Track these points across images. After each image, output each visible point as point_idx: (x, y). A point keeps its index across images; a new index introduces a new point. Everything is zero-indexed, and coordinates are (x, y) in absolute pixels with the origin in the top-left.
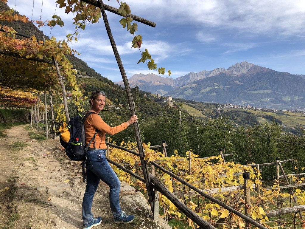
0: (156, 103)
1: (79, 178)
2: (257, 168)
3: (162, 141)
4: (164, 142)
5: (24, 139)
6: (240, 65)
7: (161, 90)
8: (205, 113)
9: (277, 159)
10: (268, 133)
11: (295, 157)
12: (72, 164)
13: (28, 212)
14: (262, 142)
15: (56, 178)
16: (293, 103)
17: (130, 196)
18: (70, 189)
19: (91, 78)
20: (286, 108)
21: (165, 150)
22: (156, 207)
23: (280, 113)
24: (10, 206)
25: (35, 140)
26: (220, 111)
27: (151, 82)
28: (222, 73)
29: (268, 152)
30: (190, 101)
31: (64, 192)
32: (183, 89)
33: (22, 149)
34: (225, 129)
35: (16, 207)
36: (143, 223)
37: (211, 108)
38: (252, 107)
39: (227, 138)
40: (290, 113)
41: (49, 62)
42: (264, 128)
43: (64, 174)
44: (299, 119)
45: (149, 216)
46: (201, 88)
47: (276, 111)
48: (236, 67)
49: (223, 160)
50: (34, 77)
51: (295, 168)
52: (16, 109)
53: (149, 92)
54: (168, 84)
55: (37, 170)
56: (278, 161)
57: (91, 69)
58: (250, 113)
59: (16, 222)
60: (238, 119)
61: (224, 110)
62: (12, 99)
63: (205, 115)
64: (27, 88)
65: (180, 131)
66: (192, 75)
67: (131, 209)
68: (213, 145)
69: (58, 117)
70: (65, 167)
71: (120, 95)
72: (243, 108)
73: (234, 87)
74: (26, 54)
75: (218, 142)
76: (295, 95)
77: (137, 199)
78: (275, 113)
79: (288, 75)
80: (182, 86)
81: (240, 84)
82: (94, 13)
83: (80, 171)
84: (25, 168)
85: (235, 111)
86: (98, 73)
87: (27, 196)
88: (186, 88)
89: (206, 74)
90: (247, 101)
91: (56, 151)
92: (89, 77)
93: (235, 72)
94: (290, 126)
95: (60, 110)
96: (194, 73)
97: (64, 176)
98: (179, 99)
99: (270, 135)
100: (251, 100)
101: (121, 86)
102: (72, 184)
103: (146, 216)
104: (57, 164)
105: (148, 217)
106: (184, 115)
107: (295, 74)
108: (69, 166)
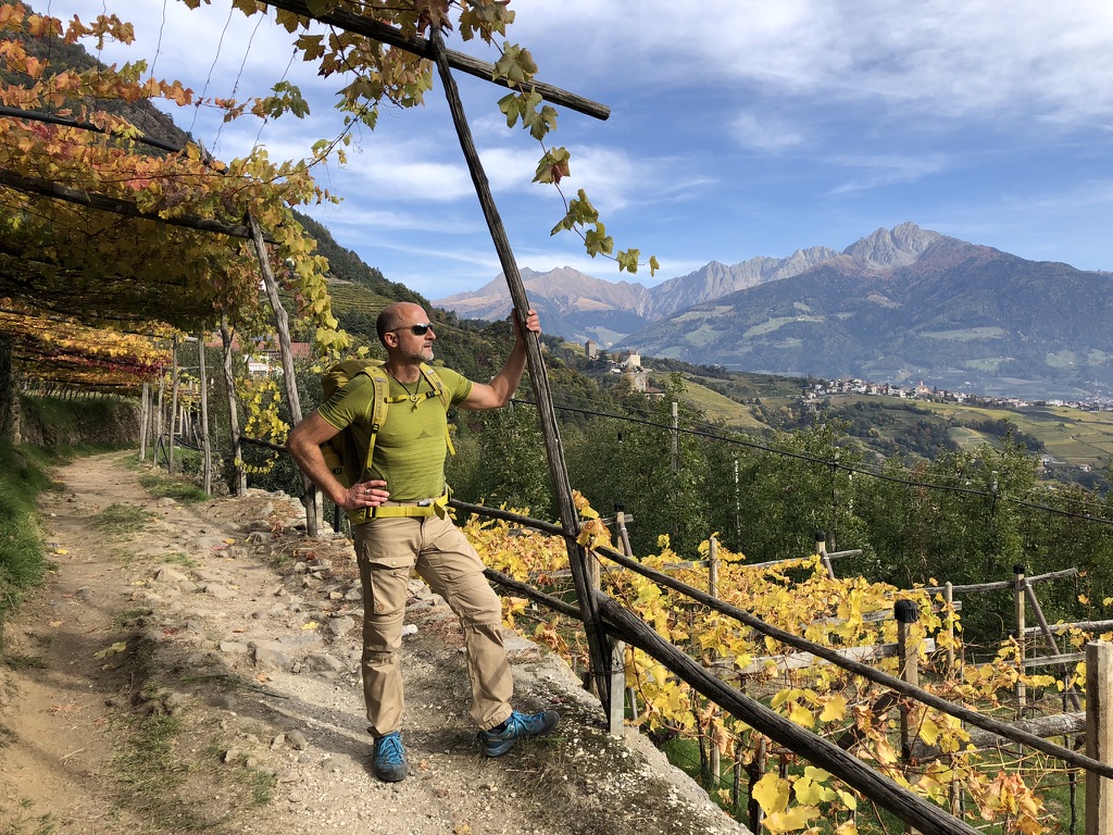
0: (580, 375)
1: (350, 615)
2: (944, 596)
3: (615, 506)
4: (621, 508)
5: (131, 497)
6: (888, 237)
7: (599, 330)
8: (760, 413)
9: (1019, 569)
10: (986, 479)
11: (1085, 564)
12: (318, 574)
13: (206, 713)
14: (967, 512)
15: (272, 617)
16: (1084, 374)
17: (524, 666)
18: (326, 650)
19: (345, 286)
20: (1056, 393)
21: (626, 534)
22: (616, 692)
23: (1038, 411)
24: (143, 694)
25: (172, 501)
26: (817, 404)
27: (565, 299)
28: (826, 267)
29: (990, 547)
30: (708, 370)
31: (306, 658)
32: (679, 327)
33: (141, 527)
34: (836, 466)
35: (165, 697)
36: (576, 741)
37: (783, 393)
38: (935, 391)
39: (843, 499)
40: (1074, 414)
41: (233, 229)
42: (973, 461)
43: (297, 606)
44: (1109, 434)
45: (595, 722)
46: (749, 322)
47: (1023, 404)
48: (874, 245)
49: (826, 571)
50: (169, 283)
51: (1082, 599)
52: (82, 394)
53: (558, 336)
54: (628, 306)
55: (204, 591)
56: (1021, 577)
57: (345, 251)
58: (926, 413)
59: (174, 741)
60: (884, 436)
61: (832, 400)
62: (76, 359)
63: (762, 421)
64: (137, 320)
65: (675, 474)
66: (716, 275)
67: (534, 702)
68: (793, 522)
69: (252, 420)
70: (294, 584)
71: (452, 347)
72: (902, 394)
73: (870, 317)
74: (162, 203)
75: (810, 512)
76: (1092, 346)
77: (551, 675)
78: (1019, 412)
79: (1067, 275)
80: (677, 315)
81: (892, 305)
82: (409, 73)
83: (348, 597)
84: (164, 585)
85: (872, 405)
86: (371, 265)
87: (194, 666)
88: (693, 321)
89: (766, 268)
90: (914, 368)
91: (257, 533)
92: (337, 281)
93: (872, 264)
94: (1073, 460)
95: (258, 396)
96: (722, 266)
97: (297, 611)
98: (666, 361)
99: (995, 487)
100: (929, 366)
101: (453, 312)
102: (329, 636)
103: (583, 722)
104: (265, 573)
105: (588, 725)
106: (687, 416)
107: (1094, 269)
108: (307, 579)
